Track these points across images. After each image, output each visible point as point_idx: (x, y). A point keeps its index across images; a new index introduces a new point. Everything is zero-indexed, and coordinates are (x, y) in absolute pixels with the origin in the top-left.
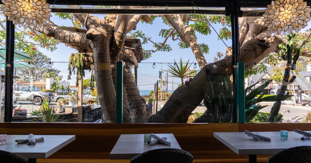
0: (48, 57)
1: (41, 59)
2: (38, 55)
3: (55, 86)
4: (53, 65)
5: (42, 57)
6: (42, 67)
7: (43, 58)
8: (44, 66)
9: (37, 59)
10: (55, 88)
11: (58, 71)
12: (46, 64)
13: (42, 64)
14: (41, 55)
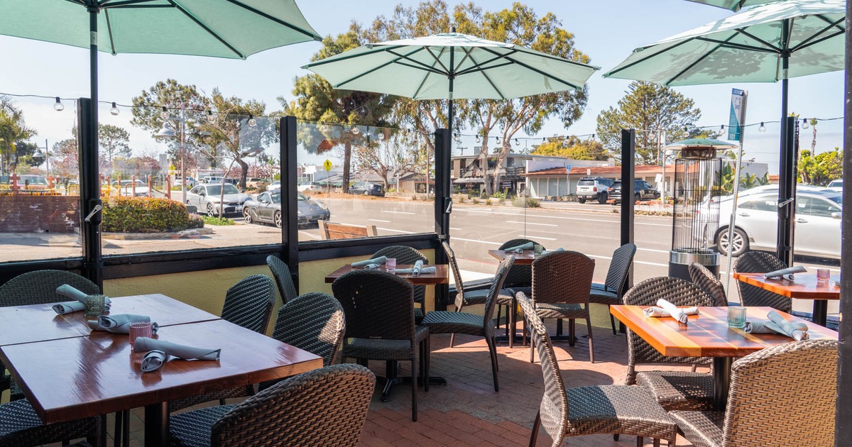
0: (685, 99)
1: (666, 106)
2: (659, 95)
3: (728, 175)
4: (698, 118)
5: (668, 98)
6: (670, 127)
7: (673, 102)
8: (674, 123)
9: (658, 107)
10: (727, 181)
11: (713, 134)
12: (679, 118)
13: (669, 117)
14: (666, 93)
